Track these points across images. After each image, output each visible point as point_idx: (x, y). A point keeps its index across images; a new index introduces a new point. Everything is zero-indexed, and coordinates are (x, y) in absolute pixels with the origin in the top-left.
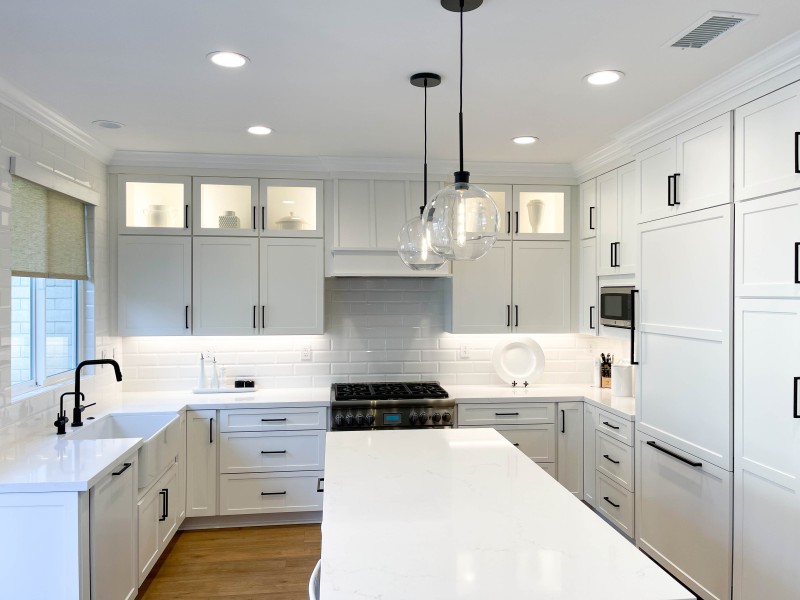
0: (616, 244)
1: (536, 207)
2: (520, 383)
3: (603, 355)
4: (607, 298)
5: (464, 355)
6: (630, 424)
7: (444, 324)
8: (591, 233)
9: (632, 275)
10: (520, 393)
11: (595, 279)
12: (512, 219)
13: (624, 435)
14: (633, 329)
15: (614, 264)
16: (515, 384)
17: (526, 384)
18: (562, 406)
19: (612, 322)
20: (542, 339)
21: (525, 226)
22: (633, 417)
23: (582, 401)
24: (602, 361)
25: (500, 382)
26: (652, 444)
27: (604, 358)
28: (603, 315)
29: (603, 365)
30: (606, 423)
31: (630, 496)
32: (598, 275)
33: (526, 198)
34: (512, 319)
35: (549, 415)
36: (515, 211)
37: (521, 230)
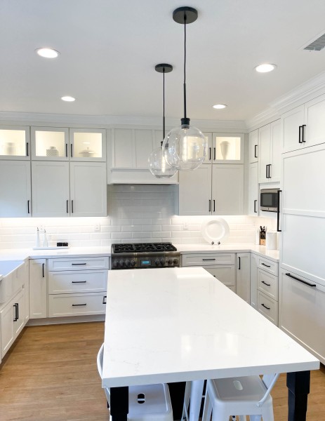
0: (269, 165)
1: (225, 145)
2: (216, 243)
3: (261, 227)
4: (264, 195)
5: (185, 228)
7: (174, 210)
8: (255, 160)
9: (278, 182)
10: (216, 248)
12: (212, 152)
13: (273, 270)
14: (278, 212)
15: (268, 177)
16: (213, 243)
17: (219, 243)
18: (239, 255)
19: (267, 209)
20: (228, 218)
21: (219, 156)
22: (278, 260)
23: (250, 252)
24: (260, 231)
25: (206, 243)
26: (288, 275)
27: (262, 229)
28: (262, 205)
29: (261, 233)
31: (276, 303)
32: (258, 183)
33: (220, 140)
34: (212, 207)
35: (231, 260)
36: (213, 147)
37: (217, 158)
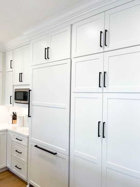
0: (21, 73)
3: (13, 113)
4: (17, 93)
6: (26, 139)
8: (11, 70)
9: (28, 85)
11: (12, 86)
13: (24, 143)
14: (29, 104)
15: (21, 80)
19: (19, 101)
22: (28, 136)
23: (7, 131)
24: (13, 115)
26: (36, 146)
28: (15, 99)
29: (13, 116)
30: (17, 139)
31: (26, 165)
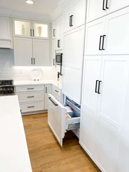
0: (59, 40)
1: (40, 29)
2: (36, 80)
4: (57, 56)
5: (21, 72)
6: (60, 91)
8: (54, 37)
9: (62, 50)
10: (36, 83)
11: (55, 51)
12: (32, 32)
13: (59, 94)
15: (58, 46)
16: (35, 80)
17: (38, 80)
18: (46, 86)
19: (58, 63)
20: (43, 68)
21: (37, 34)
22: (61, 89)
23: (51, 85)
25: (31, 80)
27: (58, 73)
29: (58, 75)
30: (56, 91)
33: (37, 26)
34: (33, 62)
35: (43, 88)
36: (33, 29)
37: (35, 35)
